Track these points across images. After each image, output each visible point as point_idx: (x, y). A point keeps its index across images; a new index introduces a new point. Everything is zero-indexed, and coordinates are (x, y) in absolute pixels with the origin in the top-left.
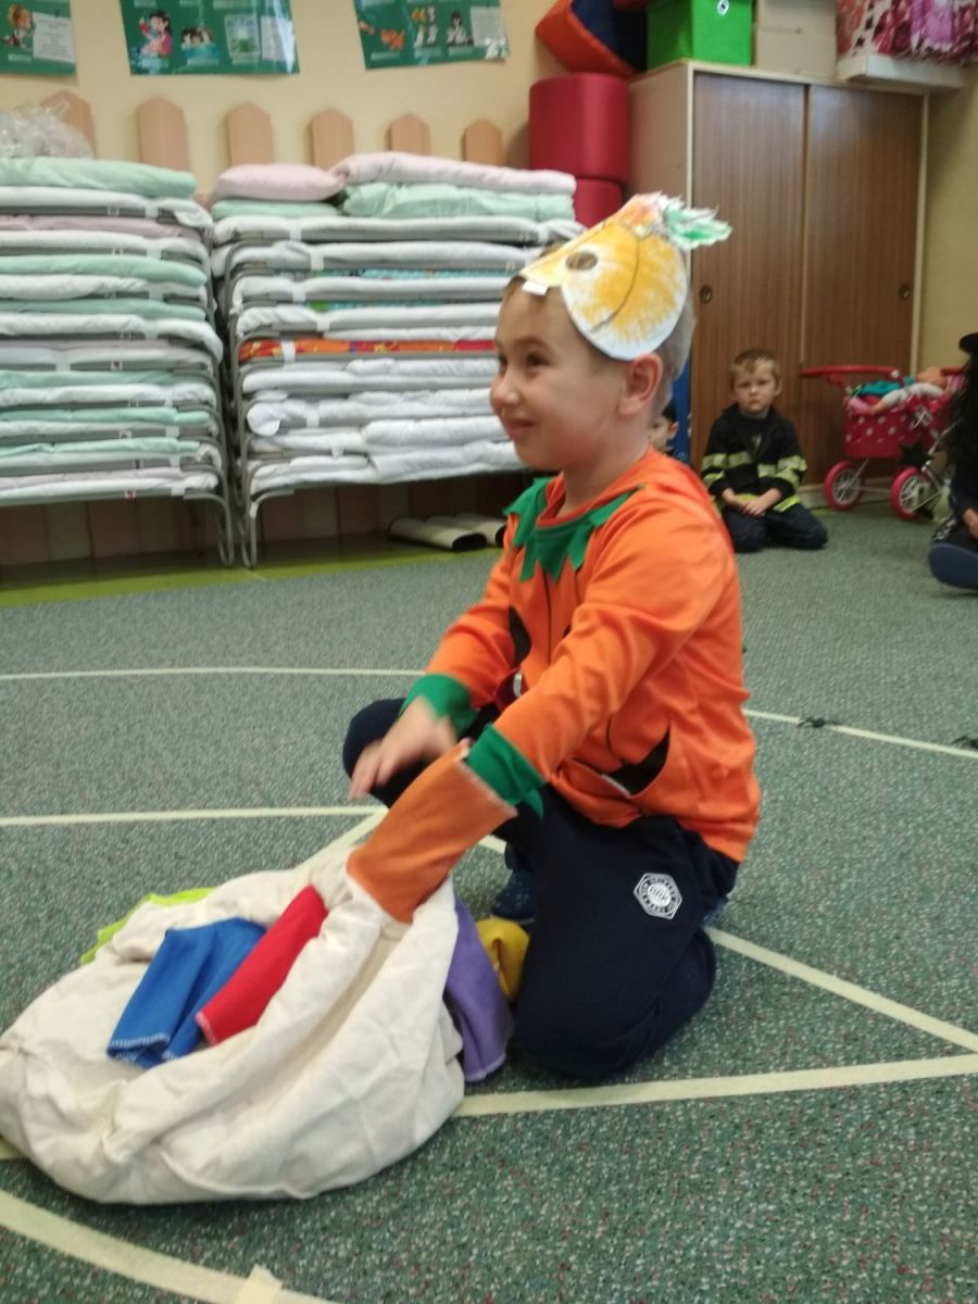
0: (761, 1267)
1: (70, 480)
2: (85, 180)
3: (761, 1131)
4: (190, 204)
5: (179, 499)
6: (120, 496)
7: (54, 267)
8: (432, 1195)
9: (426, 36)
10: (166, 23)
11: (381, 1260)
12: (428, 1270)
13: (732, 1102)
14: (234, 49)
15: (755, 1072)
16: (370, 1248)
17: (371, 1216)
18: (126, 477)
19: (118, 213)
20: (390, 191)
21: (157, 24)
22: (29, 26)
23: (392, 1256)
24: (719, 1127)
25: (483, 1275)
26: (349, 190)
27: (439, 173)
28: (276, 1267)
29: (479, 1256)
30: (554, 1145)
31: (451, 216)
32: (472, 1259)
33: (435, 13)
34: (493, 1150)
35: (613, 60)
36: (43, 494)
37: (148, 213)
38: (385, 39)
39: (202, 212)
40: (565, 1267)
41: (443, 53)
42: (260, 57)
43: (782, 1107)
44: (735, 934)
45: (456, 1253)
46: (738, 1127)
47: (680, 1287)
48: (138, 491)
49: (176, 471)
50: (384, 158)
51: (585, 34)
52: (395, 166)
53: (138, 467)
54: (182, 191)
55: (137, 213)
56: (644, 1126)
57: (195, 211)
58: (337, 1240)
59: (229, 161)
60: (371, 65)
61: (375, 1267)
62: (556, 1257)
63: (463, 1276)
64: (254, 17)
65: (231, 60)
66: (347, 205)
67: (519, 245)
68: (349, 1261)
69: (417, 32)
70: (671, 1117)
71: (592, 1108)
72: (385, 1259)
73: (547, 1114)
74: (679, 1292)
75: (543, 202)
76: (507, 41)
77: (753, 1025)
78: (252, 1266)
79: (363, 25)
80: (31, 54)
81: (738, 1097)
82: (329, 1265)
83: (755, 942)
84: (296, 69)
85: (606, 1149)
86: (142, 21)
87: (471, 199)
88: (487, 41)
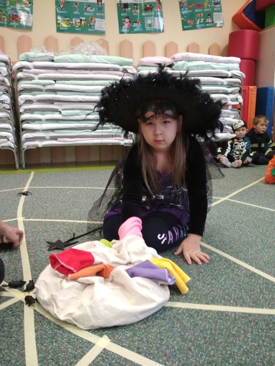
0: (249, 360)
1: (95, 139)
2: (104, 61)
3: (257, 324)
4: (131, 67)
5: (123, 146)
6: (107, 144)
7: (95, 84)
8: (156, 325)
9: (200, 21)
10: (129, 20)
11: (138, 339)
12: (151, 344)
13: (250, 315)
14: (147, 26)
15: (259, 308)
16: (136, 335)
17: (138, 328)
18: (109, 139)
19: (112, 70)
20: (186, 63)
21: (127, 20)
22: (94, 22)
23: (142, 338)
24: (244, 321)
25: (166, 347)
26: (174, 63)
27: (200, 58)
28: (110, 336)
29: (166, 343)
30: (194, 317)
31: (203, 70)
32: (164, 343)
33: (203, 15)
34: (176, 317)
35: (255, 26)
36: (88, 143)
37: (120, 70)
38: (188, 22)
39: (134, 69)
40: (190, 349)
41: (205, 25)
42: (154, 28)
43: (266, 318)
44: (261, 270)
45: (159, 341)
46: (250, 322)
47: (223, 360)
48: (112, 143)
49: (122, 138)
50: (185, 54)
51: (247, 19)
52: (188, 56)
53: (112, 137)
54: (129, 64)
55: (117, 70)
56: (222, 317)
57: (133, 69)
58: (127, 332)
59: (143, 56)
60: (184, 29)
61: (136, 340)
62: (188, 347)
63: (160, 347)
64: (153, 17)
65: (146, 29)
66: (174, 67)
67: (222, 77)
68: (130, 337)
69: (198, 20)
70: (230, 316)
71: (207, 310)
72: (140, 339)
73: (193, 310)
74: (222, 362)
75: (231, 65)
76: (223, 22)
77: (261, 295)
78: (104, 335)
79: (183, 19)
80: (94, 29)
81: (252, 314)
82: (124, 338)
83: (267, 273)
84: (163, 31)
85: (209, 321)
86: (123, 19)
87: (209, 65)
88: (218, 22)
